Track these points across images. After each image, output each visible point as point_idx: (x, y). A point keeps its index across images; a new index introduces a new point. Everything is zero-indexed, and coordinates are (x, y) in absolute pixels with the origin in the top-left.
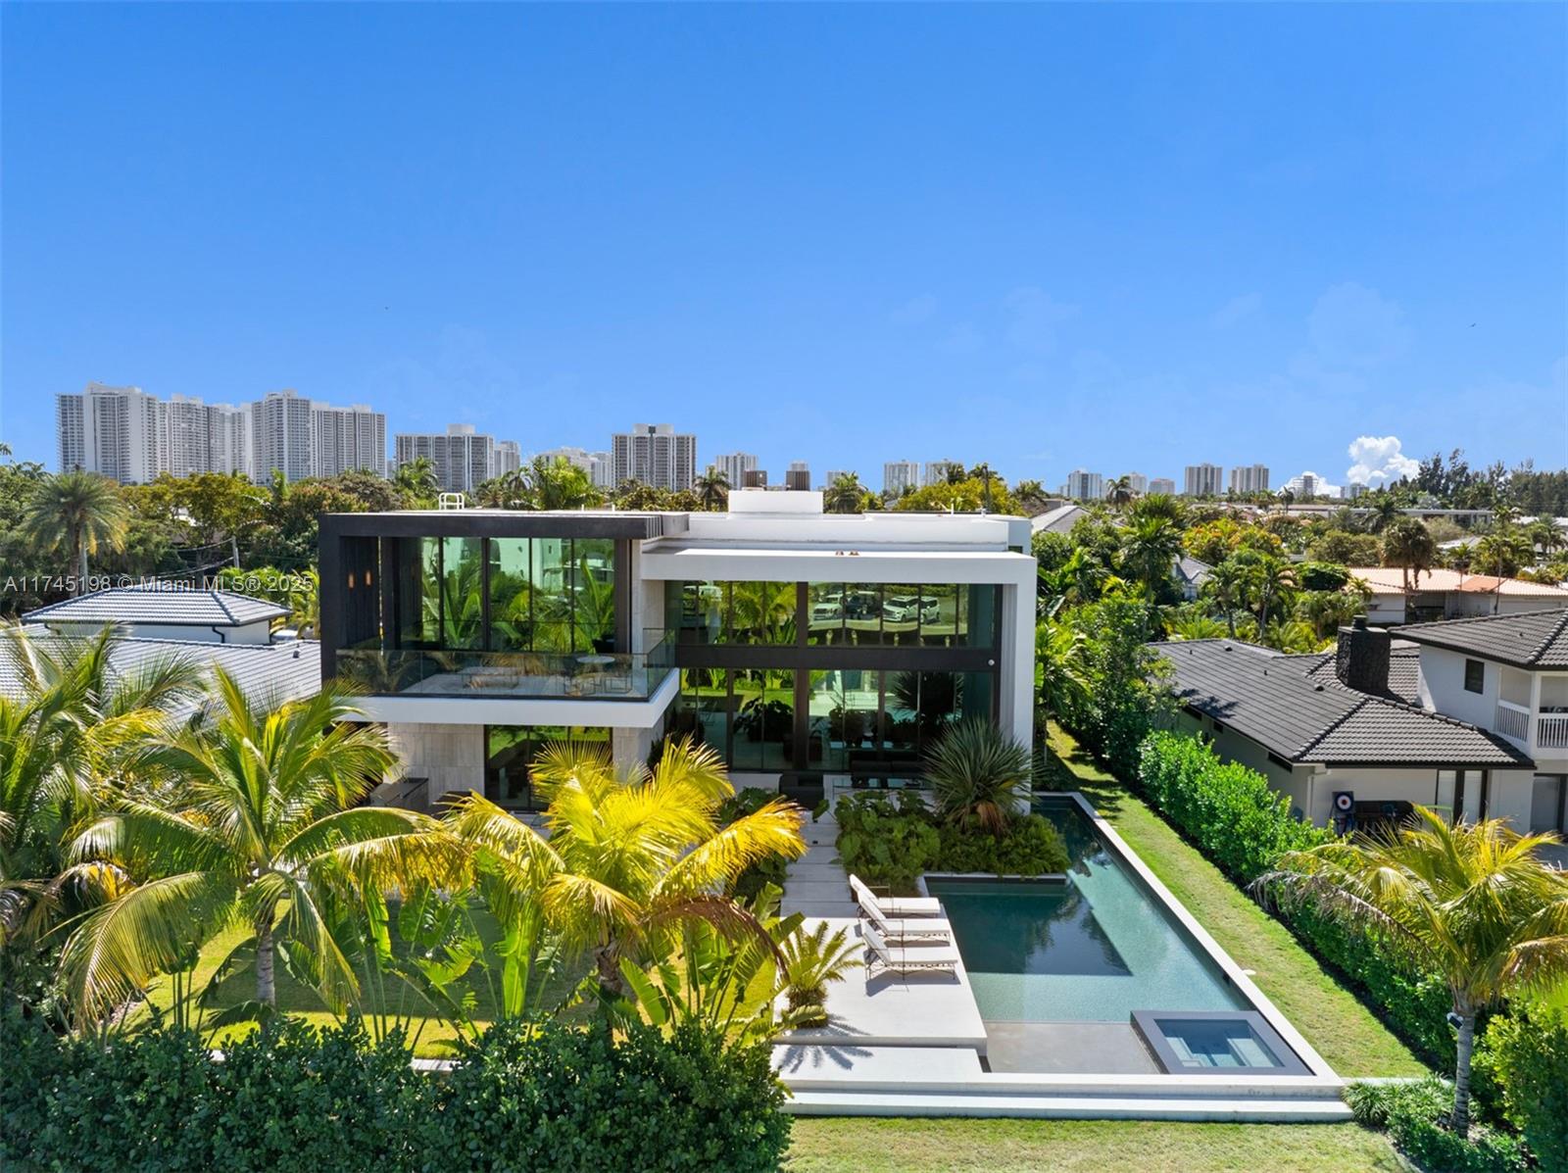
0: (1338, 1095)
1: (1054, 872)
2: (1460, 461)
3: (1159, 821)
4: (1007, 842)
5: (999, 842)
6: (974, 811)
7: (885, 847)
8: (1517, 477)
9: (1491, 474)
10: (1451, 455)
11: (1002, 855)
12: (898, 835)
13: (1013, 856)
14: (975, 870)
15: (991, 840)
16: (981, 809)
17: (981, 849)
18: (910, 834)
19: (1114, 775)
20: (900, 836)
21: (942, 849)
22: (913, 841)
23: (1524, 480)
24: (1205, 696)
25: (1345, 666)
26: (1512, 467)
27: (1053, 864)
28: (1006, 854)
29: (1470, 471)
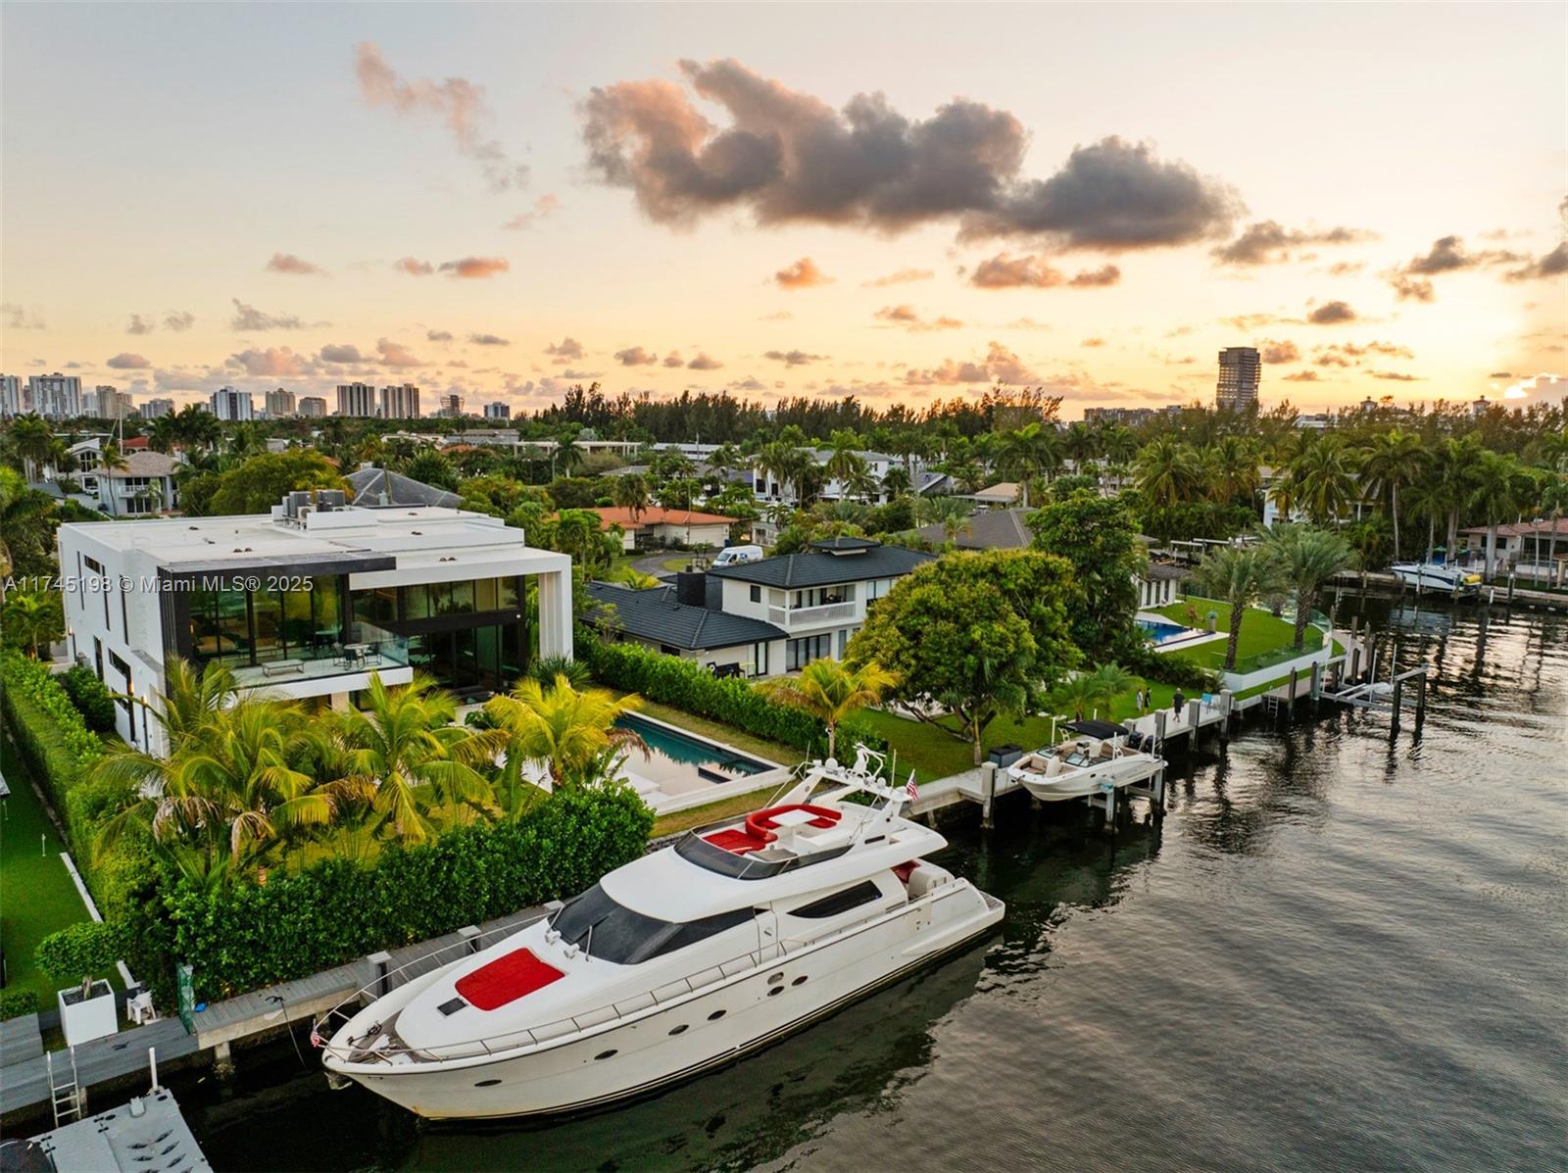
2: (597, 392)
8: (638, 406)
9: (620, 404)
10: (590, 387)
23: (643, 409)
26: (635, 397)
29: (604, 401)
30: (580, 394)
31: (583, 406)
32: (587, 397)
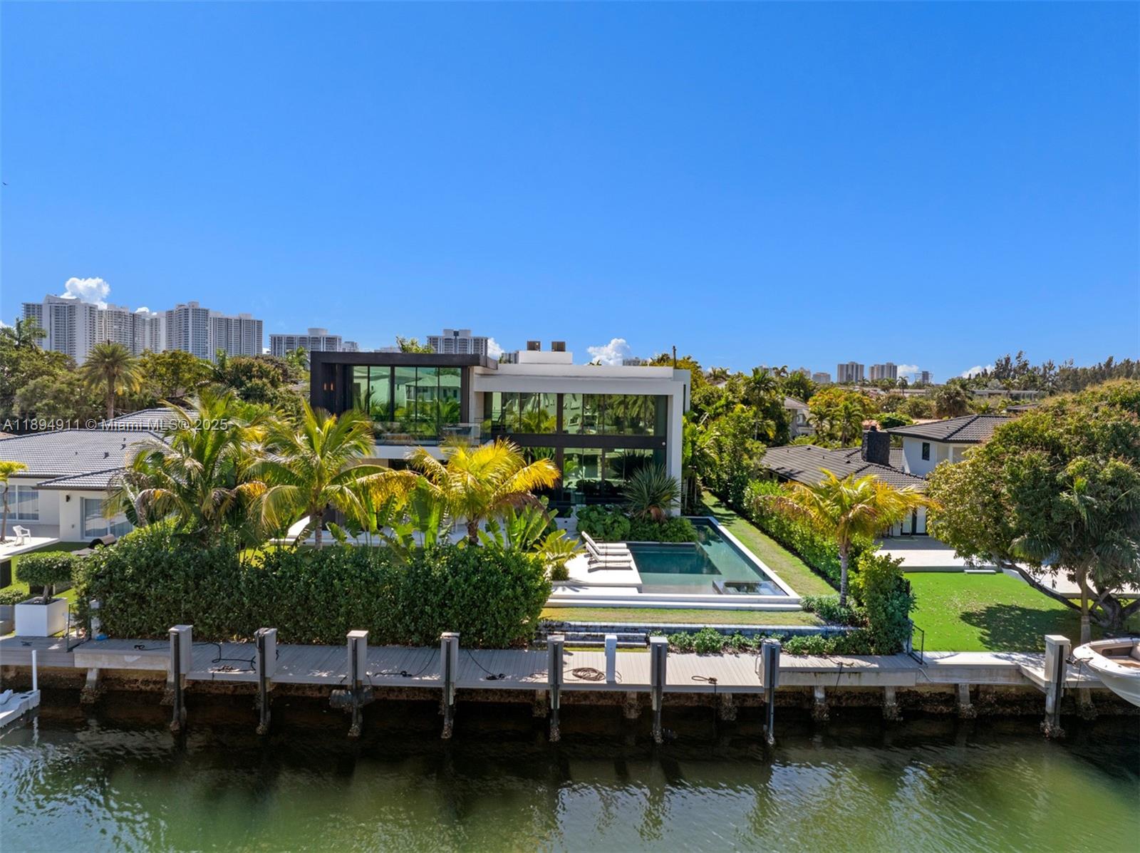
0: (798, 602)
1: (690, 541)
2: (1024, 358)
3: (752, 527)
4: (665, 525)
5: (660, 526)
6: (649, 512)
7: (601, 526)
8: (1063, 371)
9: (1045, 368)
10: (1018, 355)
11: (663, 532)
12: (608, 521)
13: (668, 532)
14: (648, 540)
15: (657, 525)
16: (652, 511)
17: (652, 529)
18: (615, 521)
19: (735, 511)
20: (609, 522)
21: (631, 530)
22: (616, 525)
23: (1067, 373)
24: (788, 469)
25: (865, 452)
26: (1059, 364)
27: (688, 537)
28: (664, 531)
29: (1030, 367)
30: (1008, 360)
31: (1011, 370)
32: (1014, 364)
